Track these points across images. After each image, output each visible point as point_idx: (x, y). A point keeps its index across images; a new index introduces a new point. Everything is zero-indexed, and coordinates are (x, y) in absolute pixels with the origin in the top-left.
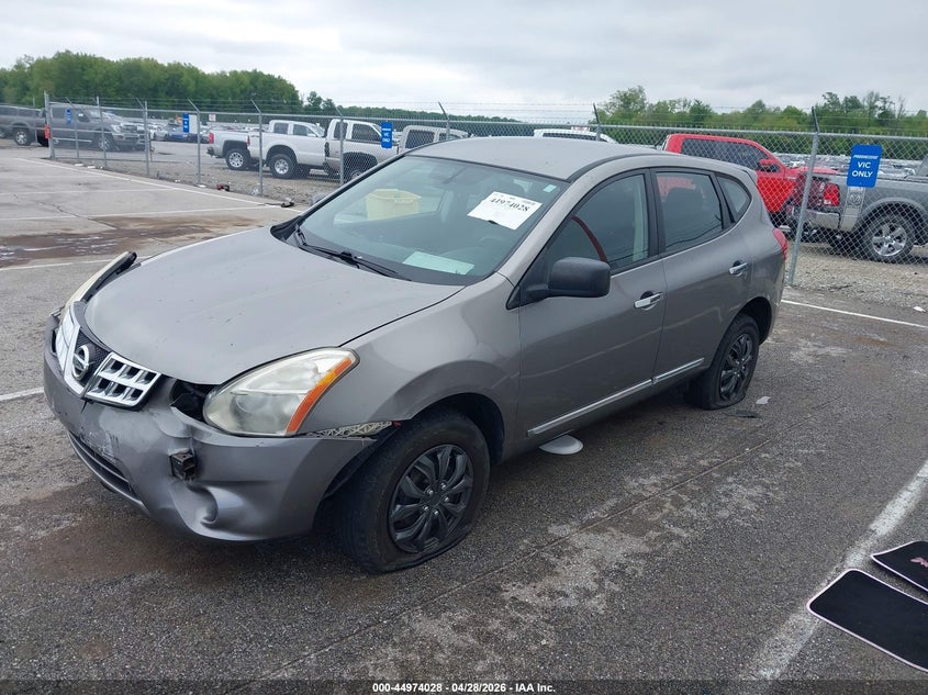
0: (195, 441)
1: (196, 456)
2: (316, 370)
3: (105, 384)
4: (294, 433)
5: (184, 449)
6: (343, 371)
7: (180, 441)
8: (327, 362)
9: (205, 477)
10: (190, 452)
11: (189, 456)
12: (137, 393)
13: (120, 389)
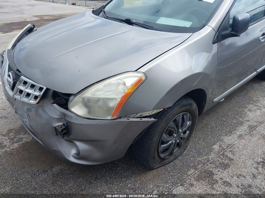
0: (66, 120)
1: (67, 126)
2: (124, 84)
3: (21, 92)
4: (115, 117)
5: (61, 124)
6: (139, 84)
7: (59, 120)
8: (130, 80)
9: (72, 137)
10: (64, 125)
11: (63, 127)
12: (36, 97)
13: (28, 95)
